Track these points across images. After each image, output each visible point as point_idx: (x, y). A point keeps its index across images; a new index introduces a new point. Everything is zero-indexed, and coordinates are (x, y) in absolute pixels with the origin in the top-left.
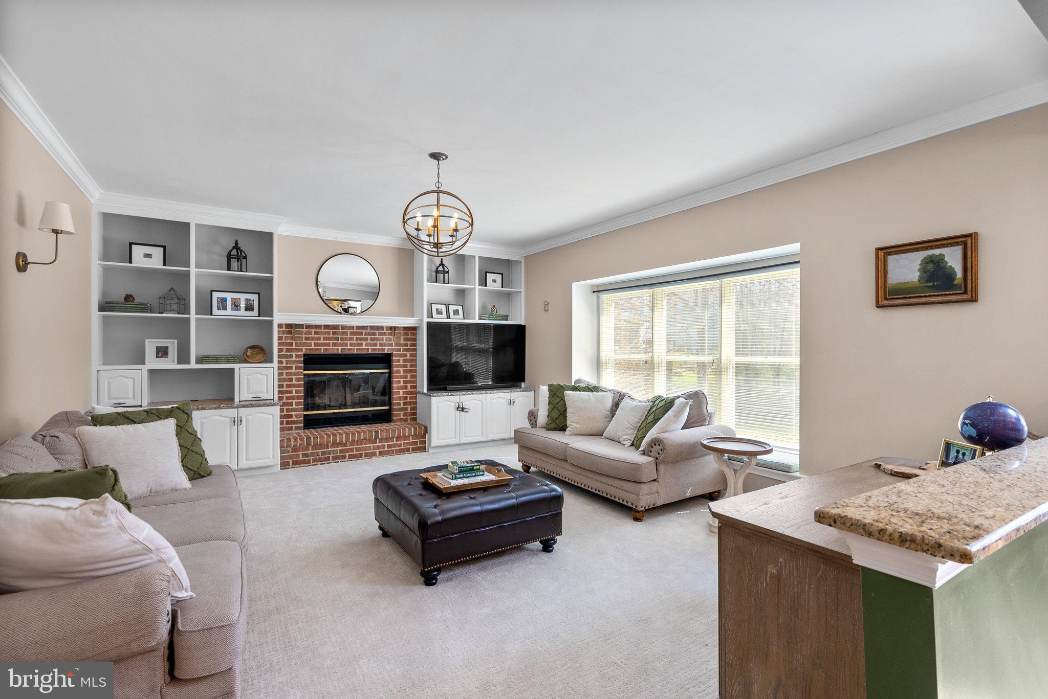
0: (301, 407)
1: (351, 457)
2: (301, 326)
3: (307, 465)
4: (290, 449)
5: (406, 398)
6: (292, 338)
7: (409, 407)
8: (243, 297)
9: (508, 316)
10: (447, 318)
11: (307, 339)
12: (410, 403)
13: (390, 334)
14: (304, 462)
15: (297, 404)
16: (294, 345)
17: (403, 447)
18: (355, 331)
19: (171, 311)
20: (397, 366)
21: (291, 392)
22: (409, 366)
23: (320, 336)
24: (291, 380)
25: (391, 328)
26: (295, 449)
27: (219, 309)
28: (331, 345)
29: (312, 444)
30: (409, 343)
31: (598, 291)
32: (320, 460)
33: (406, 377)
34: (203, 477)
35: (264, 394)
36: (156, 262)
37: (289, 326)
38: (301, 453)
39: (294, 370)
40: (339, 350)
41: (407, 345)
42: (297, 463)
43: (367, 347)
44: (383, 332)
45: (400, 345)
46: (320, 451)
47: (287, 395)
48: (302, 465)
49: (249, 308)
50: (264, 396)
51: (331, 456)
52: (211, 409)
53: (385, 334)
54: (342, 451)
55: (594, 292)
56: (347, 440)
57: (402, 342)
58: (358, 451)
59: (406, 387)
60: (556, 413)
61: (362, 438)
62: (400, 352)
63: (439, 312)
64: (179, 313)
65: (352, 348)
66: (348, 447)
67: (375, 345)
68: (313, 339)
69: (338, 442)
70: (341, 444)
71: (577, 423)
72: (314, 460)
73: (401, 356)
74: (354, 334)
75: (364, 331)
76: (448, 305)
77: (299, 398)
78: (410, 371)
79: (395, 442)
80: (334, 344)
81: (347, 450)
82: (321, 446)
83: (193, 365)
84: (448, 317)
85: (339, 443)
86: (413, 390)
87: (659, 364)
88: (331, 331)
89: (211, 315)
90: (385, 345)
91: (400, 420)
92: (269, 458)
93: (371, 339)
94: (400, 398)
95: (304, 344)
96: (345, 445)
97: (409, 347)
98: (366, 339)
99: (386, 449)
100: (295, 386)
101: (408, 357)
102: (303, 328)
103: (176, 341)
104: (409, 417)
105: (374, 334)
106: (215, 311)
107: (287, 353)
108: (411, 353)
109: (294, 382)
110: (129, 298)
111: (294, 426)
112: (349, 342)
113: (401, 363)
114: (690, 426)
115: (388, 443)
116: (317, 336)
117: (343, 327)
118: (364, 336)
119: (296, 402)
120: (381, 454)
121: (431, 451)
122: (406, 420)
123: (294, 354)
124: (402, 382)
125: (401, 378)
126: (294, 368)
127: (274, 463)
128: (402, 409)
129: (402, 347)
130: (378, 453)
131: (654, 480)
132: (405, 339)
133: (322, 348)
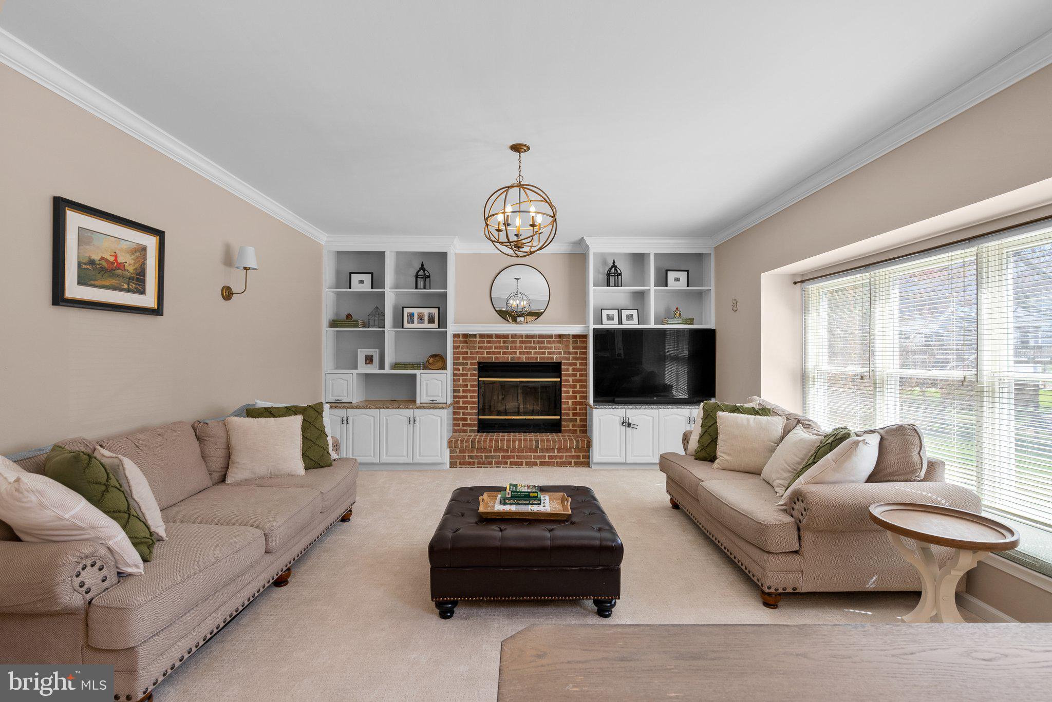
0: (474, 411)
1: (512, 464)
2: (474, 336)
3: (472, 466)
4: (458, 450)
5: (575, 409)
6: (467, 347)
7: (578, 418)
8: (426, 311)
9: (693, 319)
10: (619, 324)
11: (480, 348)
12: (579, 415)
13: (559, 342)
14: (469, 464)
15: (472, 408)
16: (469, 354)
17: (564, 460)
18: (524, 339)
19: (374, 326)
20: (566, 375)
21: (466, 397)
22: (578, 375)
23: (491, 345)
24: (466, 386)
25: (560, 336)
26: (462, 451)
27: (408, 323)
28: (502, 354)
29: (476, 447)
30: (579, 351)
31: (802, 280)
32: (483, 463)
33: (575, 386)
34: (323, 467)
35: (438, 398)
36: (366, 287)
37: (466, 336)
38: (467, 455)
39: (469, 377)
40: (509, 358)
41: (576, 353)
42: (463, 464)
43: (535, 356)
44: (552, 340)
45: (569, 353)
46: (484, 454)
47: (463, 400)
48: (468, 466)
49: (431, 320)
50: (440, 400)
51: (493, 460)
52: (393, 408)
53: (553, 342)
54: (504, 457)
55: (795, 283)
56: (508, 446)
57: (571, 350)
58: (520, 459)
59: (575, 398)
60: (707, 439)
61: (523, 446)
62: (569, 360)
63: (610, 318)
64: (379, 328)
65: (521, 356)
66: (509, 454)
67: (544, 353)
68: (486, 348)
69: (500, 447)
70: (502, 450)
71: (729, 455)
72: (479, 463)
73: (570, 364)
74: (523, 342)
75: (532, 340)
76: (621, 310)
77: (473, 403)
78: (580, 381)
79: (556, 454)
80: (505, 353)
81: (509, 457)
82: (484, 450)
83: (387, 370)
84: (620, 322)
85: (501, 449)
86: (583, 401)
87: (883, 380)
88: (502, 340)
89: (403, 328)
90: (553, 353)
91: (569, 431)
92: (437, 456)
93: (540, 348)
94: (569, 409)
95: (478, 353)
96: (507, 451)
97: (578, 356)
98: (534, 348)
99: (547, 459)
100: (469, 391)
101: (578, 366)
102: (476, 338)
103: (377, 350)
104: (578, 429)
105: (542, 342)
106: (406, 325)
107: (463, 361)
108: (581, 362)
109: (469, 388)
110: (349, 316)
111: (469, 428)
112: (518, 351)
113: (570, 372)
114: (886, 479)
115: (549, 454)
116: (490, 345)
117: (513, 336)
118: (532, 345)
119: (470, 407)
120: (542, 464)
121: (594, 467)
122: (574, 432)
123: (469, 362)
124: (571, 392)
125: (570, 388)
126: (469, 375)
127: (441, 461)
128: (571, 420)
129: (571, 356)
130: (538, 463)
131: (796, 552)
132: (574, 348)
133: (494, 356)
